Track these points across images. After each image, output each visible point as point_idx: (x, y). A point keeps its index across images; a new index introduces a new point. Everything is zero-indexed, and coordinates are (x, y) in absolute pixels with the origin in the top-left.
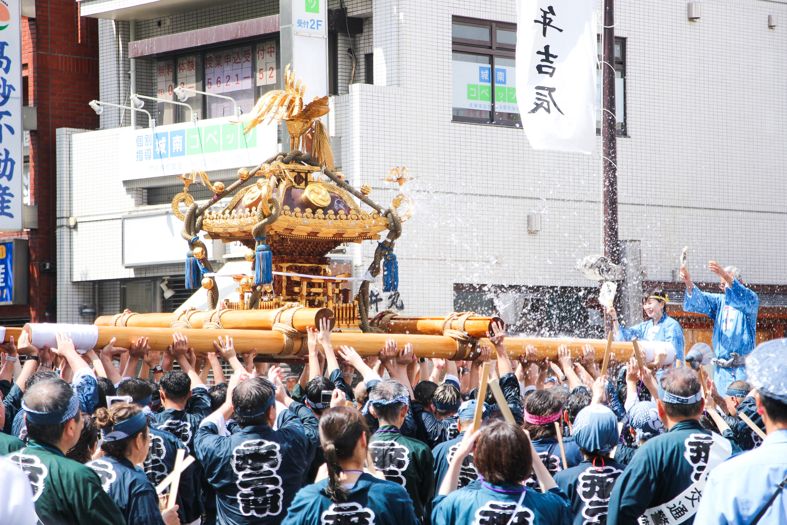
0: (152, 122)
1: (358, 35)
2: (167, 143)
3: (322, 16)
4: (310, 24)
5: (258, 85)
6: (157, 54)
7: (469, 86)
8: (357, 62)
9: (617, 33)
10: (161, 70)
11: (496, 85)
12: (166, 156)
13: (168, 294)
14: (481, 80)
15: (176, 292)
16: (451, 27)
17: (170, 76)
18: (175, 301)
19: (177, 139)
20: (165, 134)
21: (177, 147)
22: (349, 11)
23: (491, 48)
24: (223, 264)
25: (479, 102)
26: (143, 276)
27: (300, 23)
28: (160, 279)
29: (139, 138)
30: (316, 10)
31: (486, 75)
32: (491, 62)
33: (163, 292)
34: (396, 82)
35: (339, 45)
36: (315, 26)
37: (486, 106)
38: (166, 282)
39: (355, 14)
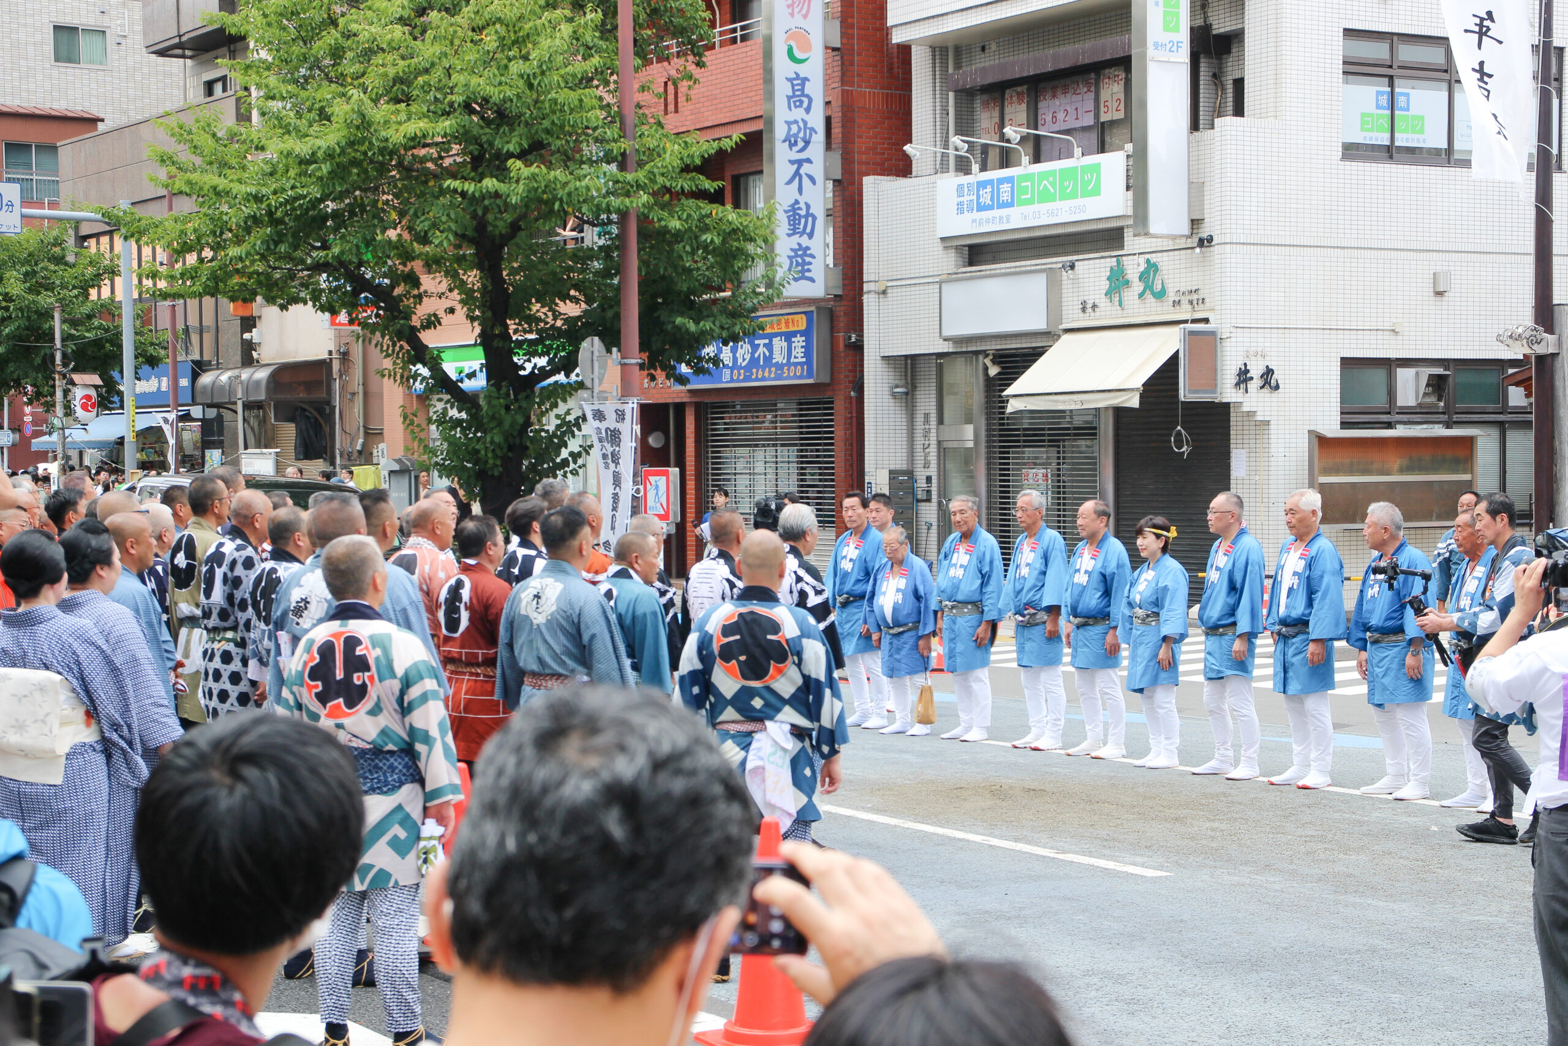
0: (975, 167)
1: (1225, 56)
2: (992, 192)
3: (1183, 37)
4: (1168, 47)
5: (1102, 120)
6: (982, 86)
7: (1363, 115)
8: (1224, 90)
9: (1556, 43)
10: (986, 105)
11: (1397, 112)
12: (990, 208)
13: (993, 371)
14: (1378, 107)
15: (1003, 368)
16: (1341, 44)
17: (996, 113)
18: (1001, 379)
19: (1006, 187)
20: (990, 182)
21: (1005, 197)
22: (1214, 27)
23: (1391, 67)
24: (1059, 336)
25: (1374, 135)
26: (964, 350)
27: (1156, 45)
28: (985, 354)
29: (960, 187)
30: (1176, 29)
31: (1384, 100)
32: (1391, 85)
33: (986, 369)
34: (1272, 114)
35: (1202, 69)
36: (1174, 48)
37: (1384, 139)
38: (991, 357)
39: (1222, 30)
